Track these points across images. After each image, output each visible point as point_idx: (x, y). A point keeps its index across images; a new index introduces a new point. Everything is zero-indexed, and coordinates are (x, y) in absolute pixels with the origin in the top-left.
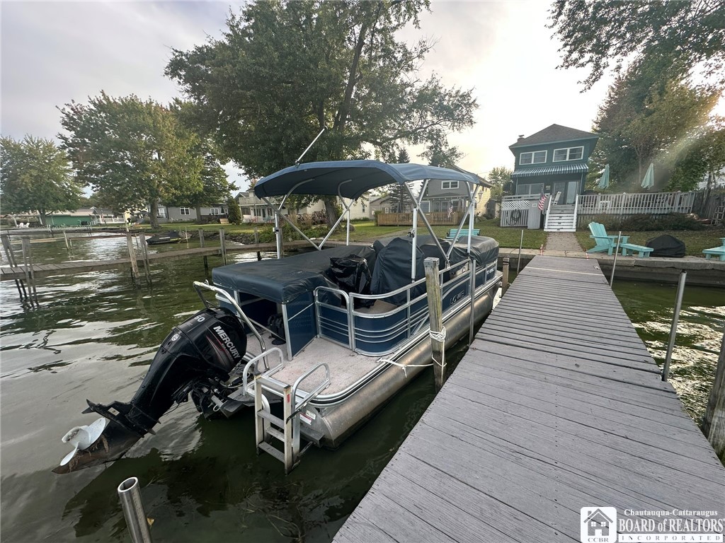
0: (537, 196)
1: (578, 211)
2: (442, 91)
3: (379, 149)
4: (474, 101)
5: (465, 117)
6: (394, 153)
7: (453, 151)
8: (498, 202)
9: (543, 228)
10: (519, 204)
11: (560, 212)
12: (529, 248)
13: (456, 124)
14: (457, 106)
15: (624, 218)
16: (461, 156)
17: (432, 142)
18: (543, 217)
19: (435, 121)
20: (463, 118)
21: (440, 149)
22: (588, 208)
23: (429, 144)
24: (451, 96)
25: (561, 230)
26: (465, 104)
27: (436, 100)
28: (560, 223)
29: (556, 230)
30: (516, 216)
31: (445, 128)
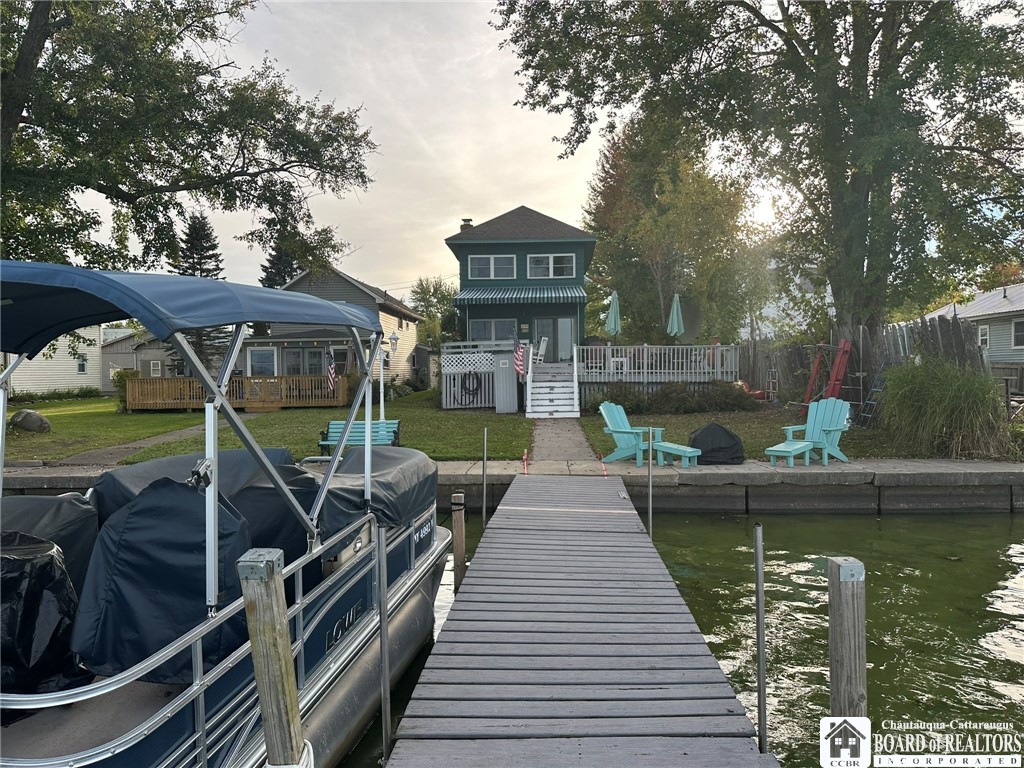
0: (507, 344)
1: (579, 376)
2: (291, 99)
3: (124, 210)
4: (366, 134)
5: (349, 165)
6: (171, 224)
7: (325, 236)
8: (433, 353)
9: (524, 411)
10: (476, 361)
11: (549, 378)
12: (503, 459)
13: (328, 176)
14: (328, 139)
15: (650, 390)
16: (346, 251)
17: (271, 209)
18: (521, 388)
19: (279, 163)
20: (344, 167)
21: (295, 228)
22: (594, 370)
23: (265, 212)
24: (312, 115)
25: (556, 415)
26: (346, 139)
27: (278, 116)
28: (551, 400)
29: (547, 416)
30: (471, 384)
31: (303, 181)
